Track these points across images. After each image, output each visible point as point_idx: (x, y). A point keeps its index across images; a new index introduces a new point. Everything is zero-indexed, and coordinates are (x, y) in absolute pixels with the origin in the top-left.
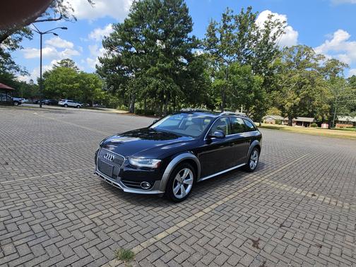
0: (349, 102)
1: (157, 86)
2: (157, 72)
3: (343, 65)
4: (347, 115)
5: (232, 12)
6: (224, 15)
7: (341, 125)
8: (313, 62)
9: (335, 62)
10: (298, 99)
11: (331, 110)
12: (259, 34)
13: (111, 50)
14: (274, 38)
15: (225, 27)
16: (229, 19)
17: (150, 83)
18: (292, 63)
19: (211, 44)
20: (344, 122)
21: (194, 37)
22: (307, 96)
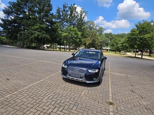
0: (106, 42)
1: (39, 35)
2: (38, 29)
3: (104, 29)
4: (105, 47)
5: (67, 4)
6: (64, 6)
7: (103, 50)
8: (95, 27)
9: (102, 28)
10: (91, 41)
11: (101, 45)
12: (78, 15)
13: (9, 15)
14: (84, 18)
15: (64, 10)
16: (66, 8)
17: (35, 33)
18: (88, 27)
19: (59, 17)
20: (104, 49)
21: (53, 13)
22: (94, 40)
